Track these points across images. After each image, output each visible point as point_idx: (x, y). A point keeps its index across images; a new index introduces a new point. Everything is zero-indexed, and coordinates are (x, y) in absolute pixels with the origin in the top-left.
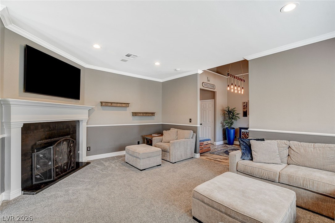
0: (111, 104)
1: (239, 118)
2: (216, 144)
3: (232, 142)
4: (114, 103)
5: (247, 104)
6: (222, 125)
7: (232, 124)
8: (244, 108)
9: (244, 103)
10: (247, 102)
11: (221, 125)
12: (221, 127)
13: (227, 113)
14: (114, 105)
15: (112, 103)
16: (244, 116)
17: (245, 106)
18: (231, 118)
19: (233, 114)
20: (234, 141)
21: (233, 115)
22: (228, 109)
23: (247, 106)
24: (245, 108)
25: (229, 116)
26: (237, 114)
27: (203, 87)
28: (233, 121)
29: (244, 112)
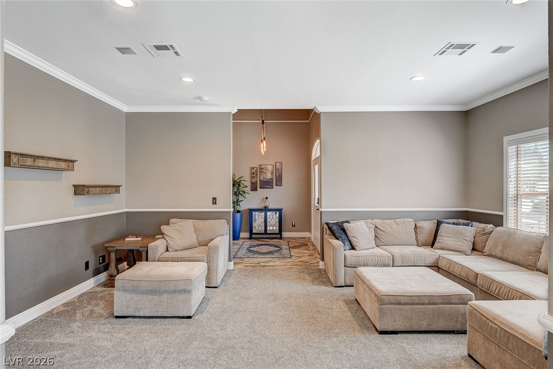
0: (34, 160)
1: (246, 194)
4: (42, 158)
5: (257, 171)
8: (252, 177)
9: (253, 168)
10: (257, 168)
14: (41, 163)
15: (35, 158)
16: (252, 190)
17: (254, 173)
23: (257, 173)
24: (254, 177)
29: (252, 183)
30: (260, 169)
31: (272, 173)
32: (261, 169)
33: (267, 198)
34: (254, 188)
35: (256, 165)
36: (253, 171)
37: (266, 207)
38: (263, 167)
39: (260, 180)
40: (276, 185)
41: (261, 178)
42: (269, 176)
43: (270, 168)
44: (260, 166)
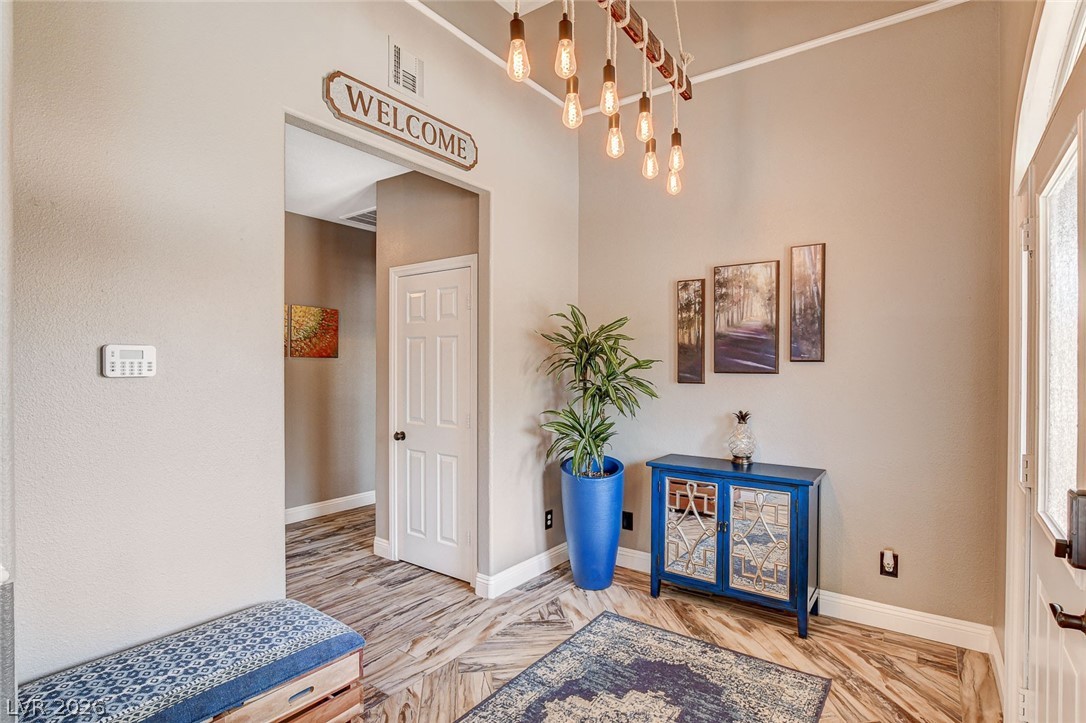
1: (652, 395)
2: (487, 586)
3: (601, 567)
5: (703, 296)
6: (537, 441)
7: (600, 436)
8: (683, 324)
9: (685, 286)
10: (703, 282)
11: (529, 442)
12: (531, 460)
13: (565, 353)
16: (681, 380)
17: (687, 306)
18: (593, 396)
19: (608, 363)
20: (621, 550)
21: (611, 376)
22: (578, 325)
23: (702, 304)
24: (690, 321)
25: (584, 380)
26: (638, 366)
27: (340, 115)
28: (610, 410)
29: (683, 350)
30: (719, 284)
31: (774, 299)
32: (720, 287)
33: (742, 417)
34: (689, 369)
35: (697, 268)
36: (684, 295)
37: (736, 463)
38: (727, 273)
39: (718, 336)
40: (796, 356)
41: (722, 327)
42: (756, 314)
43: (762, 276)
44: (716, 271)
